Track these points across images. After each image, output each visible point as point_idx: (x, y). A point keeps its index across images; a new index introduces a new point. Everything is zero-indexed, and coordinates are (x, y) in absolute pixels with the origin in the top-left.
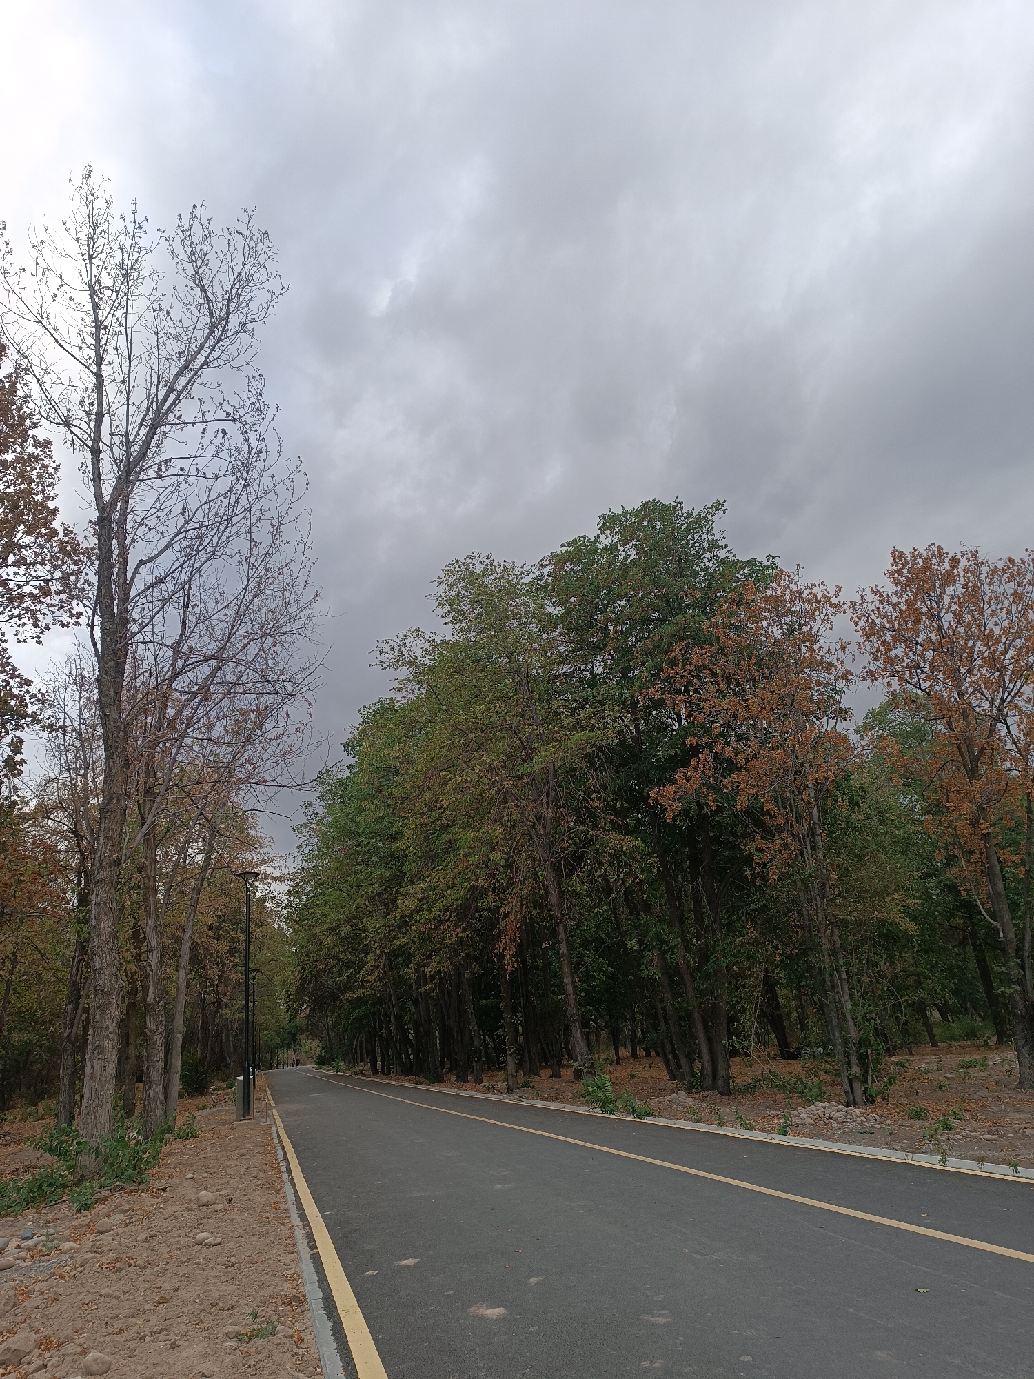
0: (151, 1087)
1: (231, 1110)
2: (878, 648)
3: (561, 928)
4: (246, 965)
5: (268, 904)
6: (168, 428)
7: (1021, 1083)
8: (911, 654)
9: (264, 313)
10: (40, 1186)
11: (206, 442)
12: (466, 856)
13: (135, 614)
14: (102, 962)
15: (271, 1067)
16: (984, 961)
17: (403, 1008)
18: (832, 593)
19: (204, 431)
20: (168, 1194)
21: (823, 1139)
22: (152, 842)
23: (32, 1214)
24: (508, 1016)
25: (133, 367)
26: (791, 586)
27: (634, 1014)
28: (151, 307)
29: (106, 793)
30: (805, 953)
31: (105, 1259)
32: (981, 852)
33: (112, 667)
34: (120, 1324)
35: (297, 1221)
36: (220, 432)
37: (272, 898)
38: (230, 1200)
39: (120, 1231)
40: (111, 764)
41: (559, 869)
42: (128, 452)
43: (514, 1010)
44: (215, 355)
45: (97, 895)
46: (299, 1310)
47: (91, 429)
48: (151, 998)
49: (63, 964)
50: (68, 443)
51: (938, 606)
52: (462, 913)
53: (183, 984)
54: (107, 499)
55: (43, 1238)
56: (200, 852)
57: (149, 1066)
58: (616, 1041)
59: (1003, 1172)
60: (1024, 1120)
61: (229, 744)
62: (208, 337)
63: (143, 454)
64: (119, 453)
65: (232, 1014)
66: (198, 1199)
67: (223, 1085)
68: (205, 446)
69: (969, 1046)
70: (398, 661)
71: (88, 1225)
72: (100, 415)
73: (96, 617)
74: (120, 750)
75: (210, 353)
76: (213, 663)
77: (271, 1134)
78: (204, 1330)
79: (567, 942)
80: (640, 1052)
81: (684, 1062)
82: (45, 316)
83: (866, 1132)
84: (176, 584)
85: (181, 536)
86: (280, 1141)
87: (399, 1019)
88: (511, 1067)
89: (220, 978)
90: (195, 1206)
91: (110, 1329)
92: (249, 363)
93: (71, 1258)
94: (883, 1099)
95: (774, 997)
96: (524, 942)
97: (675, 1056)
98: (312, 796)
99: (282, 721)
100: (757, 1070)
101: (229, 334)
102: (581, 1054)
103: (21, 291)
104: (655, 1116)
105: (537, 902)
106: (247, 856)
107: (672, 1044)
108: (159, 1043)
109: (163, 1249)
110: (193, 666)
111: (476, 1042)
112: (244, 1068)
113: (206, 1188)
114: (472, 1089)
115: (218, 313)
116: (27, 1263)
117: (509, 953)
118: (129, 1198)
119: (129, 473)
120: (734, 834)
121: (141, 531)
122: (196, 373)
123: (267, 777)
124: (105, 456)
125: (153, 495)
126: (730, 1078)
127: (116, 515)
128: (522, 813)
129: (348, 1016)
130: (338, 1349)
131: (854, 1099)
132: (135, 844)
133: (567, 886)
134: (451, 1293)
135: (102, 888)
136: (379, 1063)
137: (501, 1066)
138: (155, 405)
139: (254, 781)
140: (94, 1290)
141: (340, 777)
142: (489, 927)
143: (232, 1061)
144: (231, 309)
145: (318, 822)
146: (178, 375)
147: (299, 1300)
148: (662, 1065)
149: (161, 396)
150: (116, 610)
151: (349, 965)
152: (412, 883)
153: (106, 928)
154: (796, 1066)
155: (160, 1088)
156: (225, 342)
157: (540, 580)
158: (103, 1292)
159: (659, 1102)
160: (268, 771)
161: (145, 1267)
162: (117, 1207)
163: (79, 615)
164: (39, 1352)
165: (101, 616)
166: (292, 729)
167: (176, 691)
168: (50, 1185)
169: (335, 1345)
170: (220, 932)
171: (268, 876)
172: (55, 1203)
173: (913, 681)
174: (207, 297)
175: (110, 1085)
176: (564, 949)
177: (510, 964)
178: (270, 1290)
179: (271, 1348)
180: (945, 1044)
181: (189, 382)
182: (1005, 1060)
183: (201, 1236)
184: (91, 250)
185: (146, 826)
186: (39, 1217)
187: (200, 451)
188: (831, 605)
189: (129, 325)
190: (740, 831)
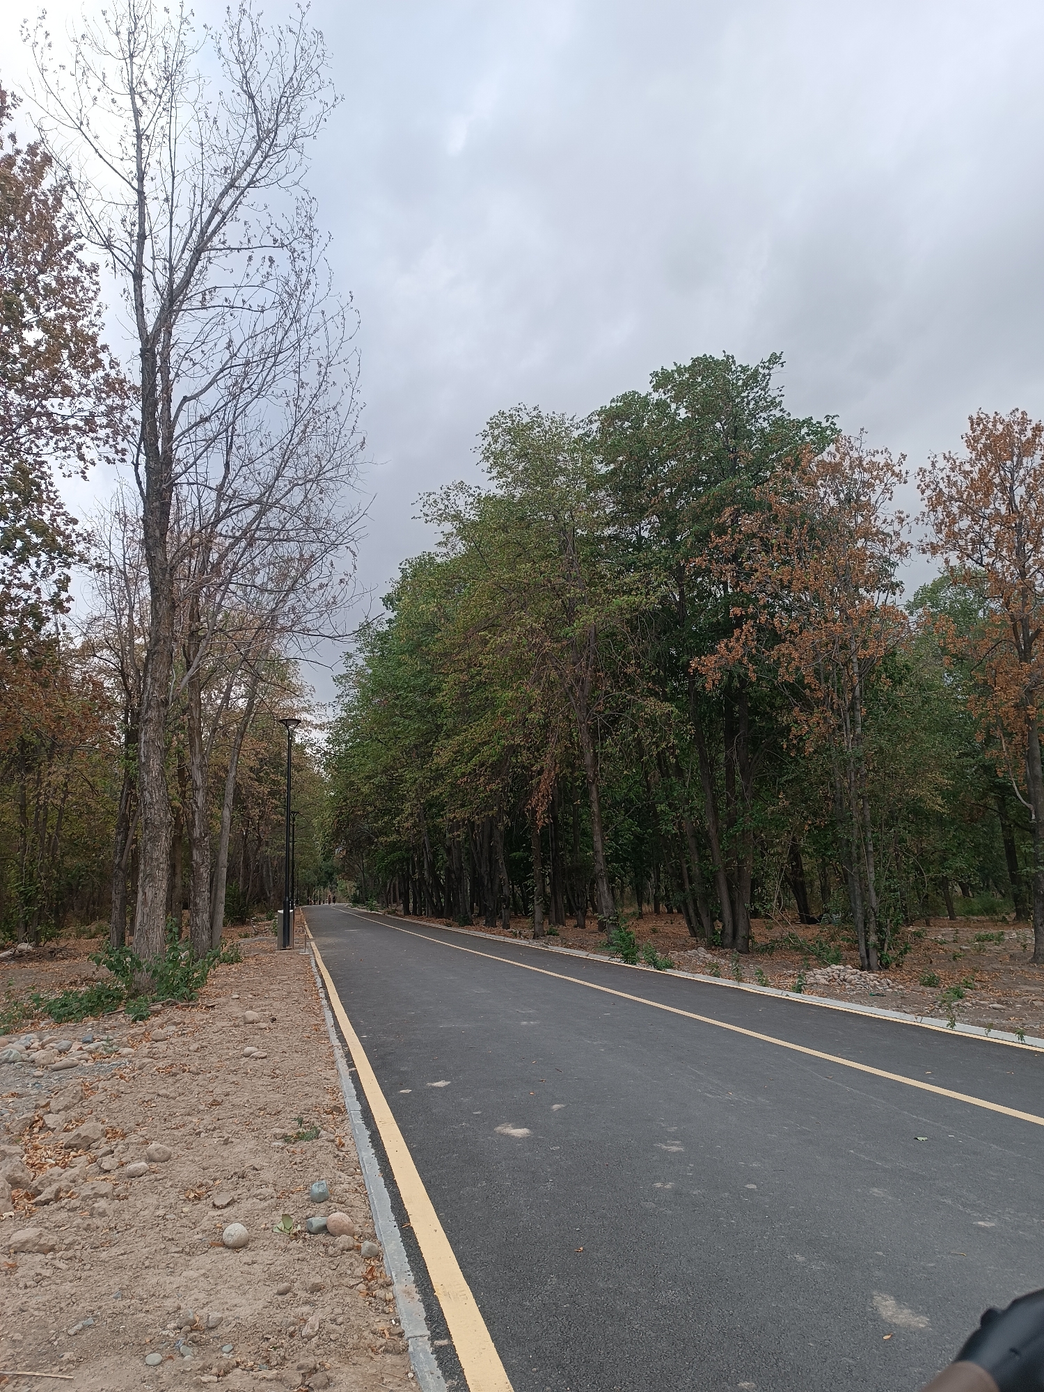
0: (197, 915)
1: (272, 940)
2: (943, 520)
3: (594, 788)
4: (287, 808)
5: (308, 750)
6: (213, 253)
7: (1035, 958)
8: (977, 528)
9: (315, 126)
10: (99, 997)
11: (251, 270)
12: (505, 714)
13: (180, 453)
14: (152, 798)
15: (308, 903)
16: (1012, 841)
17: (435, 855)
18: (895, 461)
19: (250, 258)
20: (216, 1011)
21: (836, 999)
22: (197, 685)
23: (91, 1021)
24: (537, 868)
25: (175, 185)
26: (851, 453)
27: (659, 872)
28: (196, 117)
29: (153, 635)
30: (832, 824)
31: (160, 1065)
32: (1024, 735)
33: (157, 507)
34: (177, 1121)
35: (336, 1042)
36: (267, 260)
37: (312, 745)
38: (274, 1020)
39: (173, 1040)
40: (158, 606)
41: (595, 731)
42: (171, 281)
43: (544, 862)
44: (262, 172)
45: (145, 734)
46: (340, 1119)
47: (133, 253)
48: (197, 833)
49: (111, 796)
50: (110, 266)
51: (1012, 479)
52: (496, 769)
53: (227, 821)
54: (150, 329)
55: (104, 1043)
56: (242, 697)
57: (195, 895)
58: (640, 897)
59: (1010, 1039)
60: (1034, 992)
61: (271, 592)
62: (255, 152)
63: (186, 282)
64: (162, 281)
65: (273, 852)
66: (244, 1017)
67: (263, 916)
68: (251, 275)
69: (987, 921)
70: (441, 515)
71: (143, 1034)
72: (142, 237)
73: (141, 455)
74: (166, 592)
75: (257, 171)
76: (256, 507)
77: (309, 964)
78: (253, 1130)
79: (599, 802)
80: (663, 908)
81: (705, 920)
82: (85, 122)
83: (878, 995)
84: (221, 424)
85: (226, 372)
86: (319, 971)
87: (432, 865)
88: (538, 915)
89: (261, 817)
90: (241, 1023)
91: (168, 1124)
92: (297, 184)
93: (130, 1062)
94: (897, 965)
95: (799, 865)
96: (556, 799)
97: (697, 914)
98: (352, 648)
99: (326, 571)
100: (776, 932)
101: (278, 149)
102: (607, 908)
103: (60, 92)
104: (674, 969)
105: (570, 761)
106: (288, 703)
107: (695, 901)
108: (205, 875)
109: (214, 1059)
110: (236, 510)
111: (506, 891)
112: (285, 902)
113: (251, 1008)
114: (499, 934)
115: (266, 124)
116: (90, 1063)
117: (541, 809)
118: (180, 1012)
119: (173, 300)
120: (772, 706)
121: (186, 365)
122: (242, 193)
123: (309, 625)
124: (147, 282)
125: (197, 326)
126: (750, 937)
127: (159, 348)
128: (561, 676)
129: (383, 859)
130: (376, 1154)
131: (869, 964)
132: (182, 686)
133: (602, 748)
134: (479, 1113)
135: (151, 727)
136: (411, 905)
137: (527, 913)
138: (198, 227)
139: (296, 629)
140: (152, 1091)
141: (380, 629)
142: (521, 784)
143: (271, 895)
144: (280, 120)
145: (358, 673)
146: (223, 195)
147: (338, 1110)
148: (684, 922)
149: (205, 217)
150: (160, 449)
151: (387, 812)
152: (448, 737)
153: (155, 764)
154: (814, 931)
155: (206, 916)
156: (273, 159)
157: (589, 436)
158: (161, 1093)
159: (679, 956)
160: (310, 620)
161: (198, 1074)
162: (169, 1020)
163: (124, 451)
164: (106, 1139)
165: (146, 455)
166: (336, 580)
167: (221, 535)
168: (107, 997)
169: (373, 1151)
170: (262, 774)
171: (309, 723)
172: (112, 1012)
173: (976, 556)
174: (255, 106)
175: (161, 911)
176: (595, 809)
177: (542, 820)
178: (313, 1100)
179: (315, 1149)
180: (963, 918)
181: (234, 203)
182: (1020, 936)
183: (248, 1049)
184: (132, 47)
185: (191, 670)
186: (99, 1024)
187: (246, 280)
188: (893, 473)
189: (173, 137)
190: (778, 702)
